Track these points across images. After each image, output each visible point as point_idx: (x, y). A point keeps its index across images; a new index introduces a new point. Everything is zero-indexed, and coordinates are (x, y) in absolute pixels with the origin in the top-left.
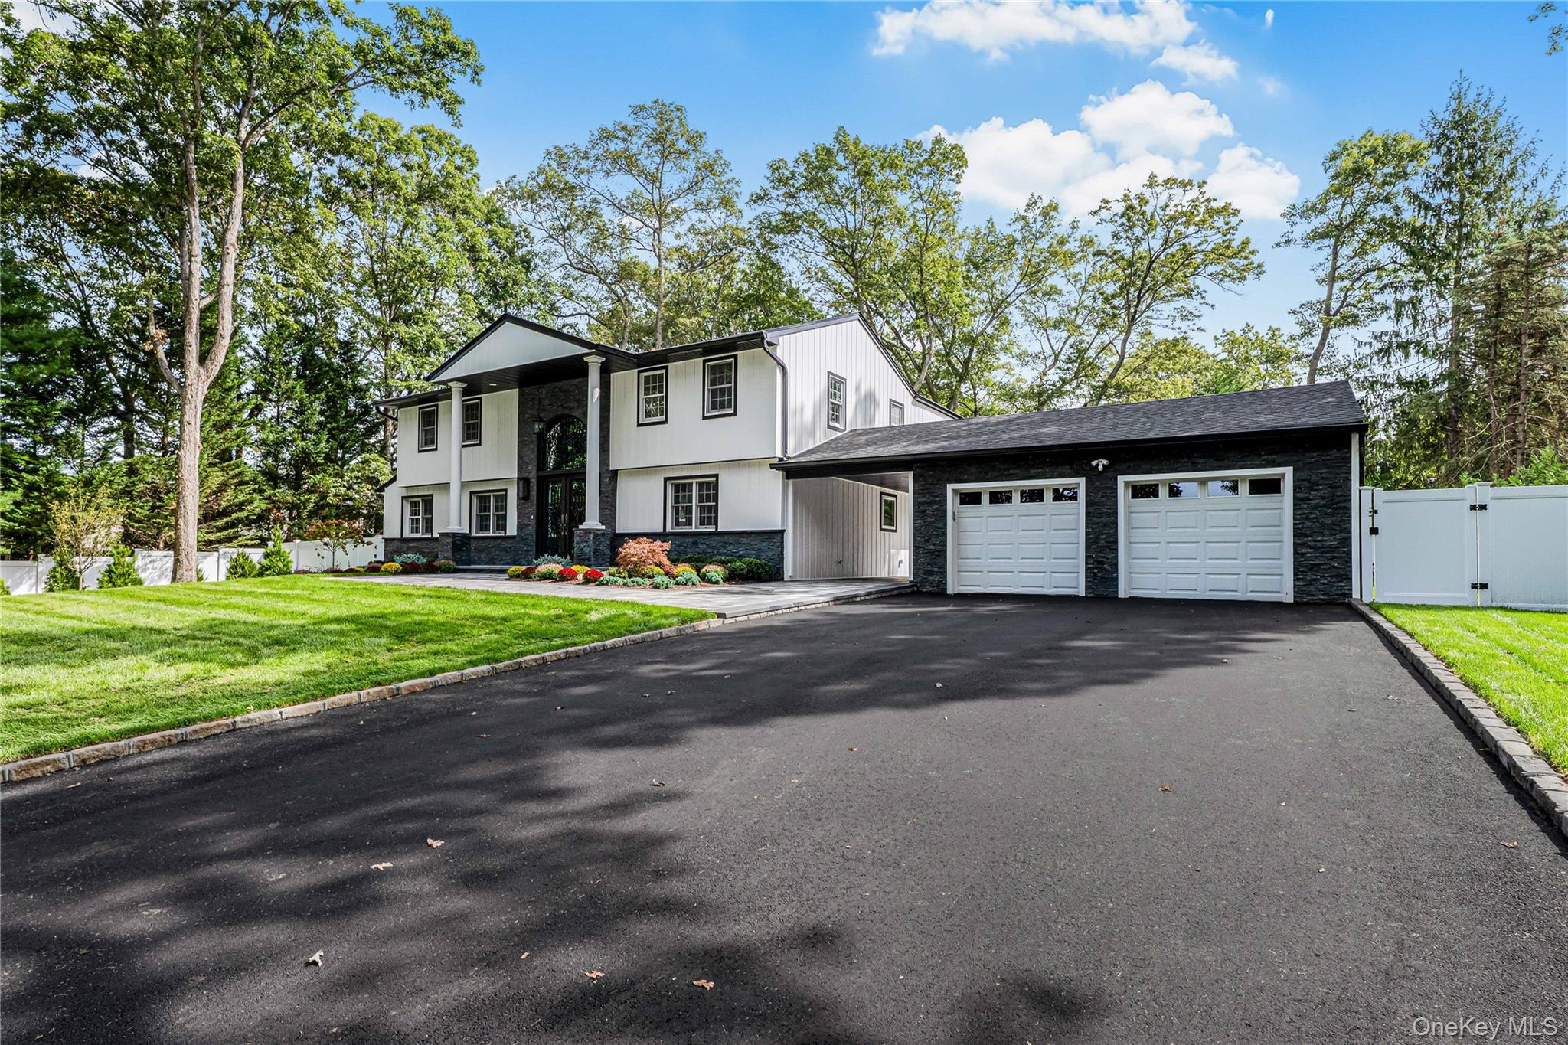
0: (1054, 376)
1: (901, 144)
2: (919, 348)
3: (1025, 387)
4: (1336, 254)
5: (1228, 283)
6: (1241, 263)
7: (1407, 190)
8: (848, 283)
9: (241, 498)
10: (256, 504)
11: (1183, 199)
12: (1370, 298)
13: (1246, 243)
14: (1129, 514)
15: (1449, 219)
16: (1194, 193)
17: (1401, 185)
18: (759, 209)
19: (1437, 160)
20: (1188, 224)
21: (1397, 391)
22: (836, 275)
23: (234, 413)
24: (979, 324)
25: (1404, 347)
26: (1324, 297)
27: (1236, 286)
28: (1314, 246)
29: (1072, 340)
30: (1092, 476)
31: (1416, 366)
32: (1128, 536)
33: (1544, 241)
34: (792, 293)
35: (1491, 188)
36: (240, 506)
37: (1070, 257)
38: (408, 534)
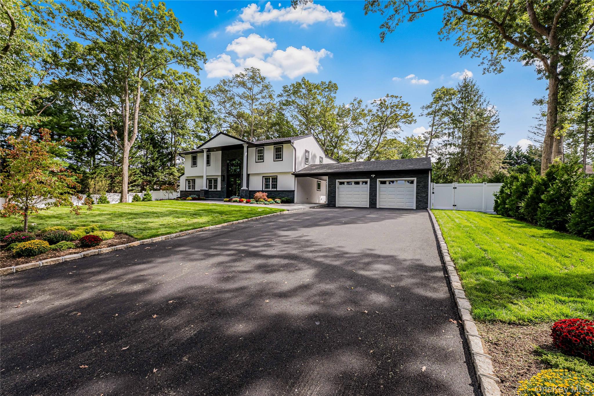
0: (360, 148)
1: (320, 82)
2: (323, 139)
3: (352, 151)
4: (434, 119)
5: (407, 124)
6: (411, 119)
7: (452, 103)
8: (304, 120)
9: (135, 179)
10: (139, 180)
11: (395, 101)
12: (442, 131)
13: (412, 114)
14: (380, 188)
15: (462, 111)
16: (398, 99)
17: (450, 102)
18: (280, 99)
19: (459, 96)
20: (397, 108)
21: (448, 156)
22: (301, 118)
23: (133, 154)
24: (340, 132)
25: (450, 144)
26: (431, 130)
27: (409, 125)
28: (429, 116)
29: (365, 138)
30: (371, 179)
31: (453, 150)
32: (379, 193)
33: (481, 121)
34: (287, 122)
35: (472, 104)
36: (135, 181)
37: (365, 115)
38: (187, 190)
